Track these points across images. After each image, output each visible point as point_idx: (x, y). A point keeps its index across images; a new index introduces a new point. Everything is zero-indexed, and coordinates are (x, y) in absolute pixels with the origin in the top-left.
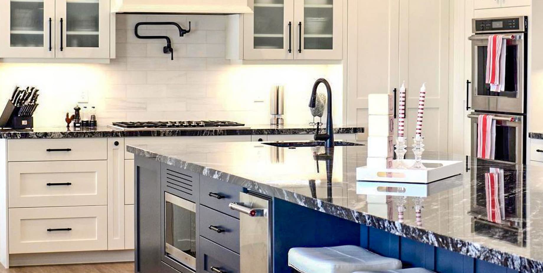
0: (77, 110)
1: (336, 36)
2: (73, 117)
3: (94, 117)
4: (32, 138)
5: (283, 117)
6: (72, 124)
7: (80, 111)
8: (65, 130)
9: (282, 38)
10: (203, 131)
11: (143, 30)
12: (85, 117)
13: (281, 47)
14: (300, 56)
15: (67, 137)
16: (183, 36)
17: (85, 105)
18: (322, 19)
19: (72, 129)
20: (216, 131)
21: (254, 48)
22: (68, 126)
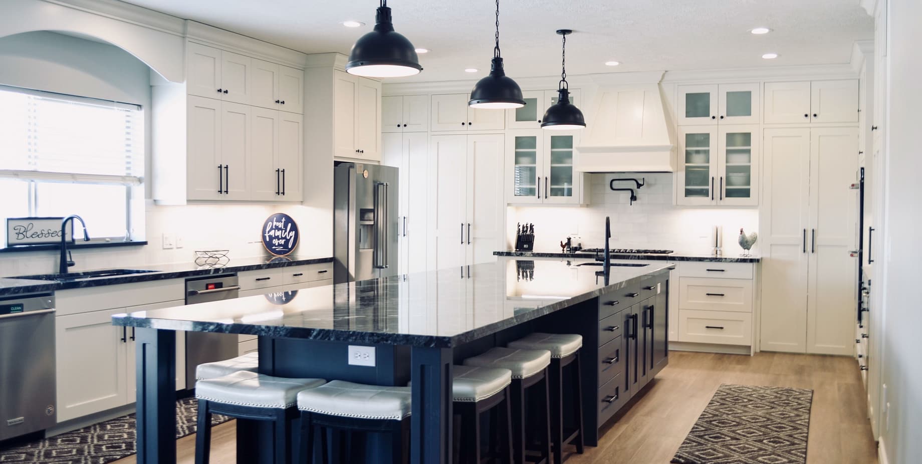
0: (569, 239)
1: (753, 188)
2: (566, 244)
3: (580, 244)
4: (513, 256)
5: (722, 249)
6: (565, 249)
7: (571, 240)
8: (561, 252)
9: (708, 189)
10: (629, 256)
11: (616, 185)
12: (574, 244)
13: (708, 196)
14: (722, 202)
15: (536, 256)
16: (639, 188)
17: (575, 236)
18: (742, 174)
19: (565, 252)
20: (639, 256)
21: (686, 196)
22: (563, 250)
